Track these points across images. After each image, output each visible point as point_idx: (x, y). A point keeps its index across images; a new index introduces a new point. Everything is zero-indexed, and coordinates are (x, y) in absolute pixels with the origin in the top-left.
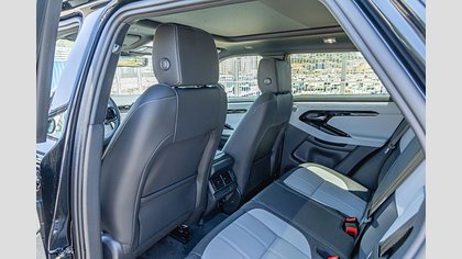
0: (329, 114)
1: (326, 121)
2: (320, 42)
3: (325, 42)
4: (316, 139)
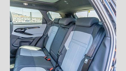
2: (22, 4)
3: (24, 4)
4: (22, 37)
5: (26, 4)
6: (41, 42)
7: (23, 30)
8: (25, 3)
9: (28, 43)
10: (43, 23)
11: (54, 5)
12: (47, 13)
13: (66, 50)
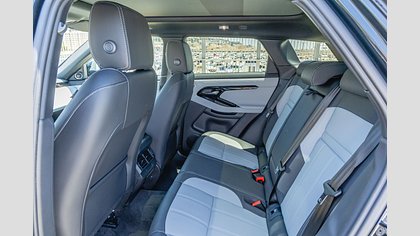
0: (221, 89)
1: (219, 95)
2: (216, 28)
3: (220, 28)
4: (212, 111)
5: (224, 28)
6: (255, 130)
7: (215, 93)
8: (222, 25)
9: (224, 128)
10: (268, 75)
11: (296, 20)
12: (280, 44)
13: (302, 163)
